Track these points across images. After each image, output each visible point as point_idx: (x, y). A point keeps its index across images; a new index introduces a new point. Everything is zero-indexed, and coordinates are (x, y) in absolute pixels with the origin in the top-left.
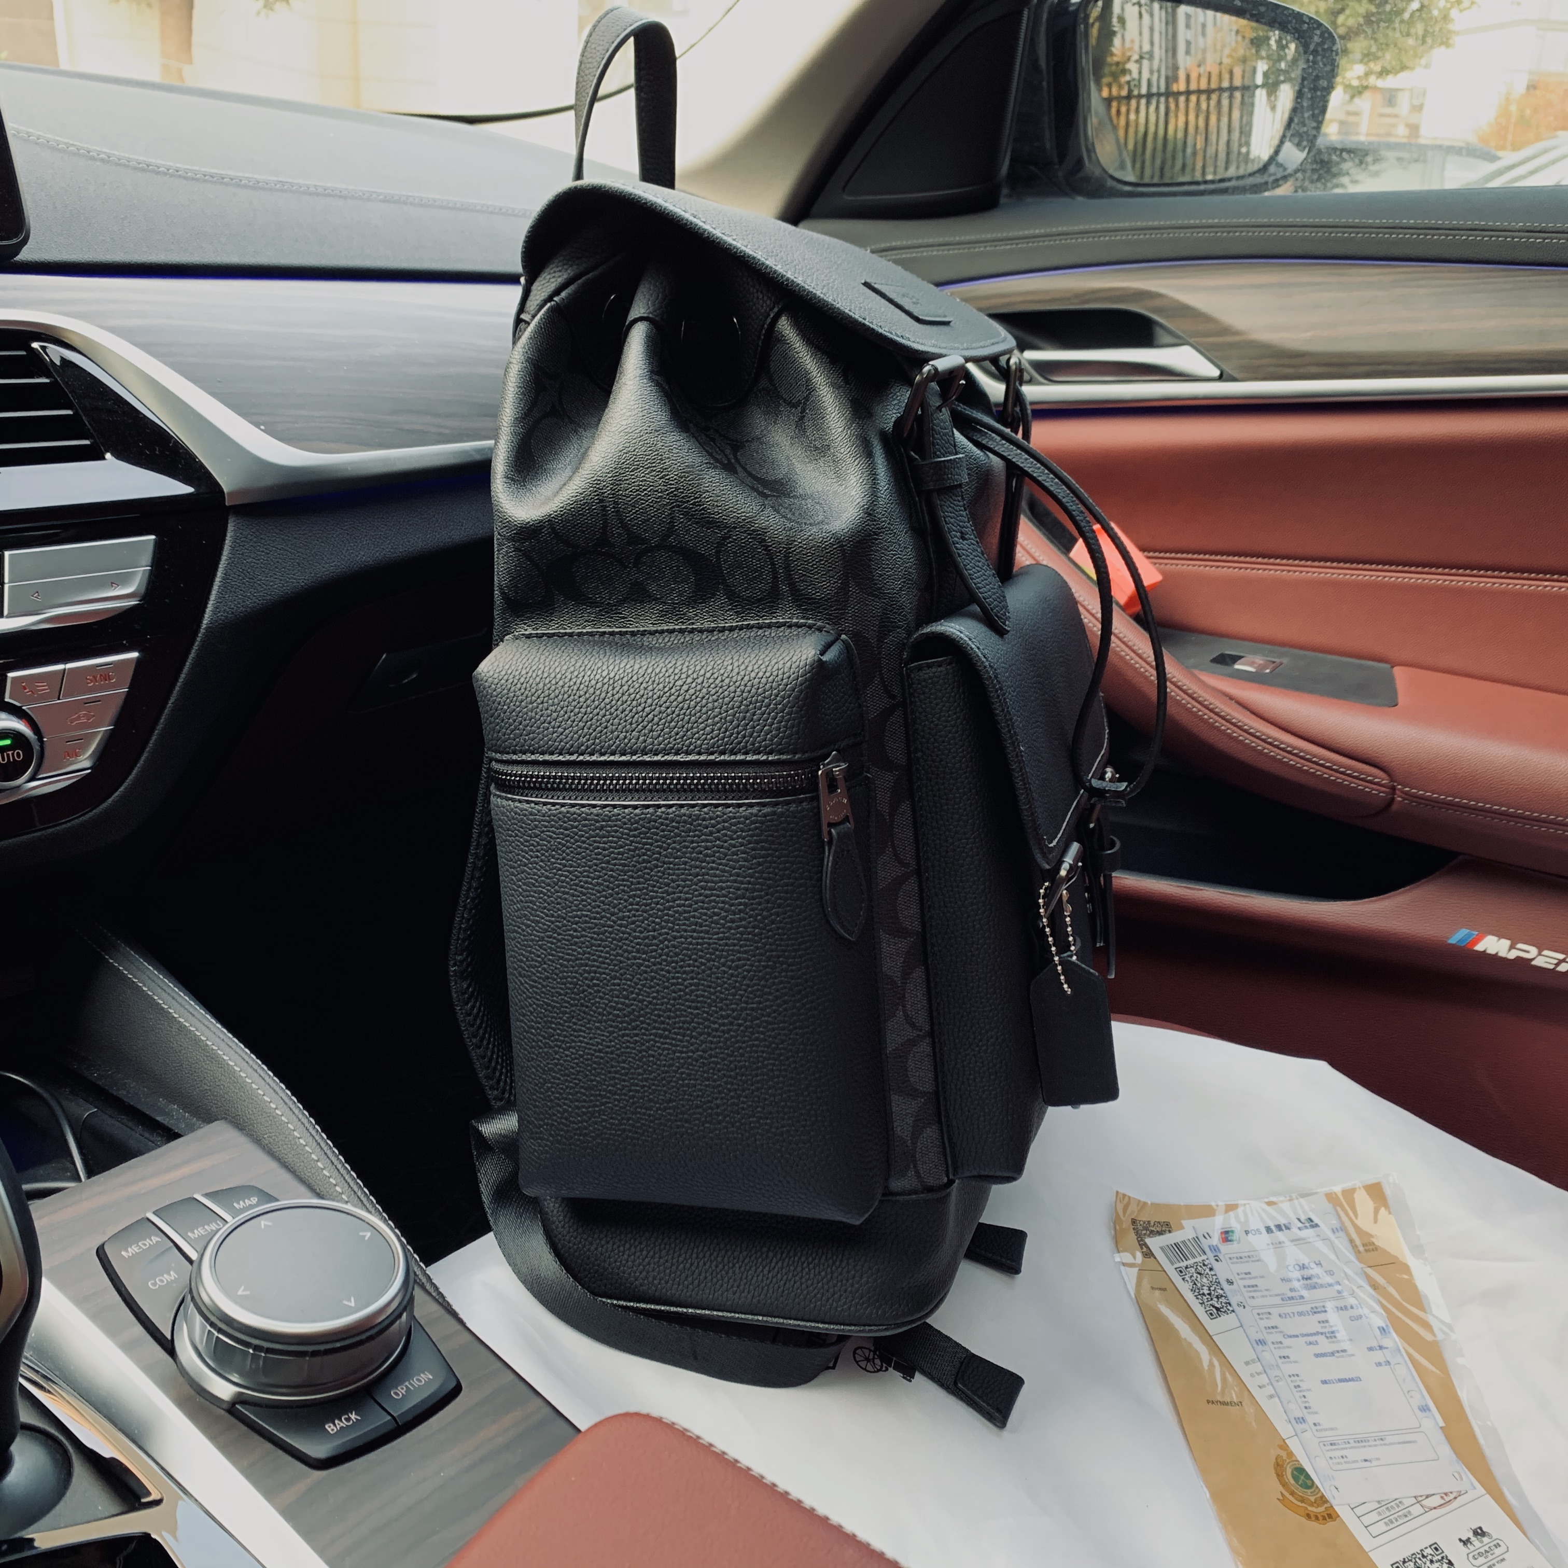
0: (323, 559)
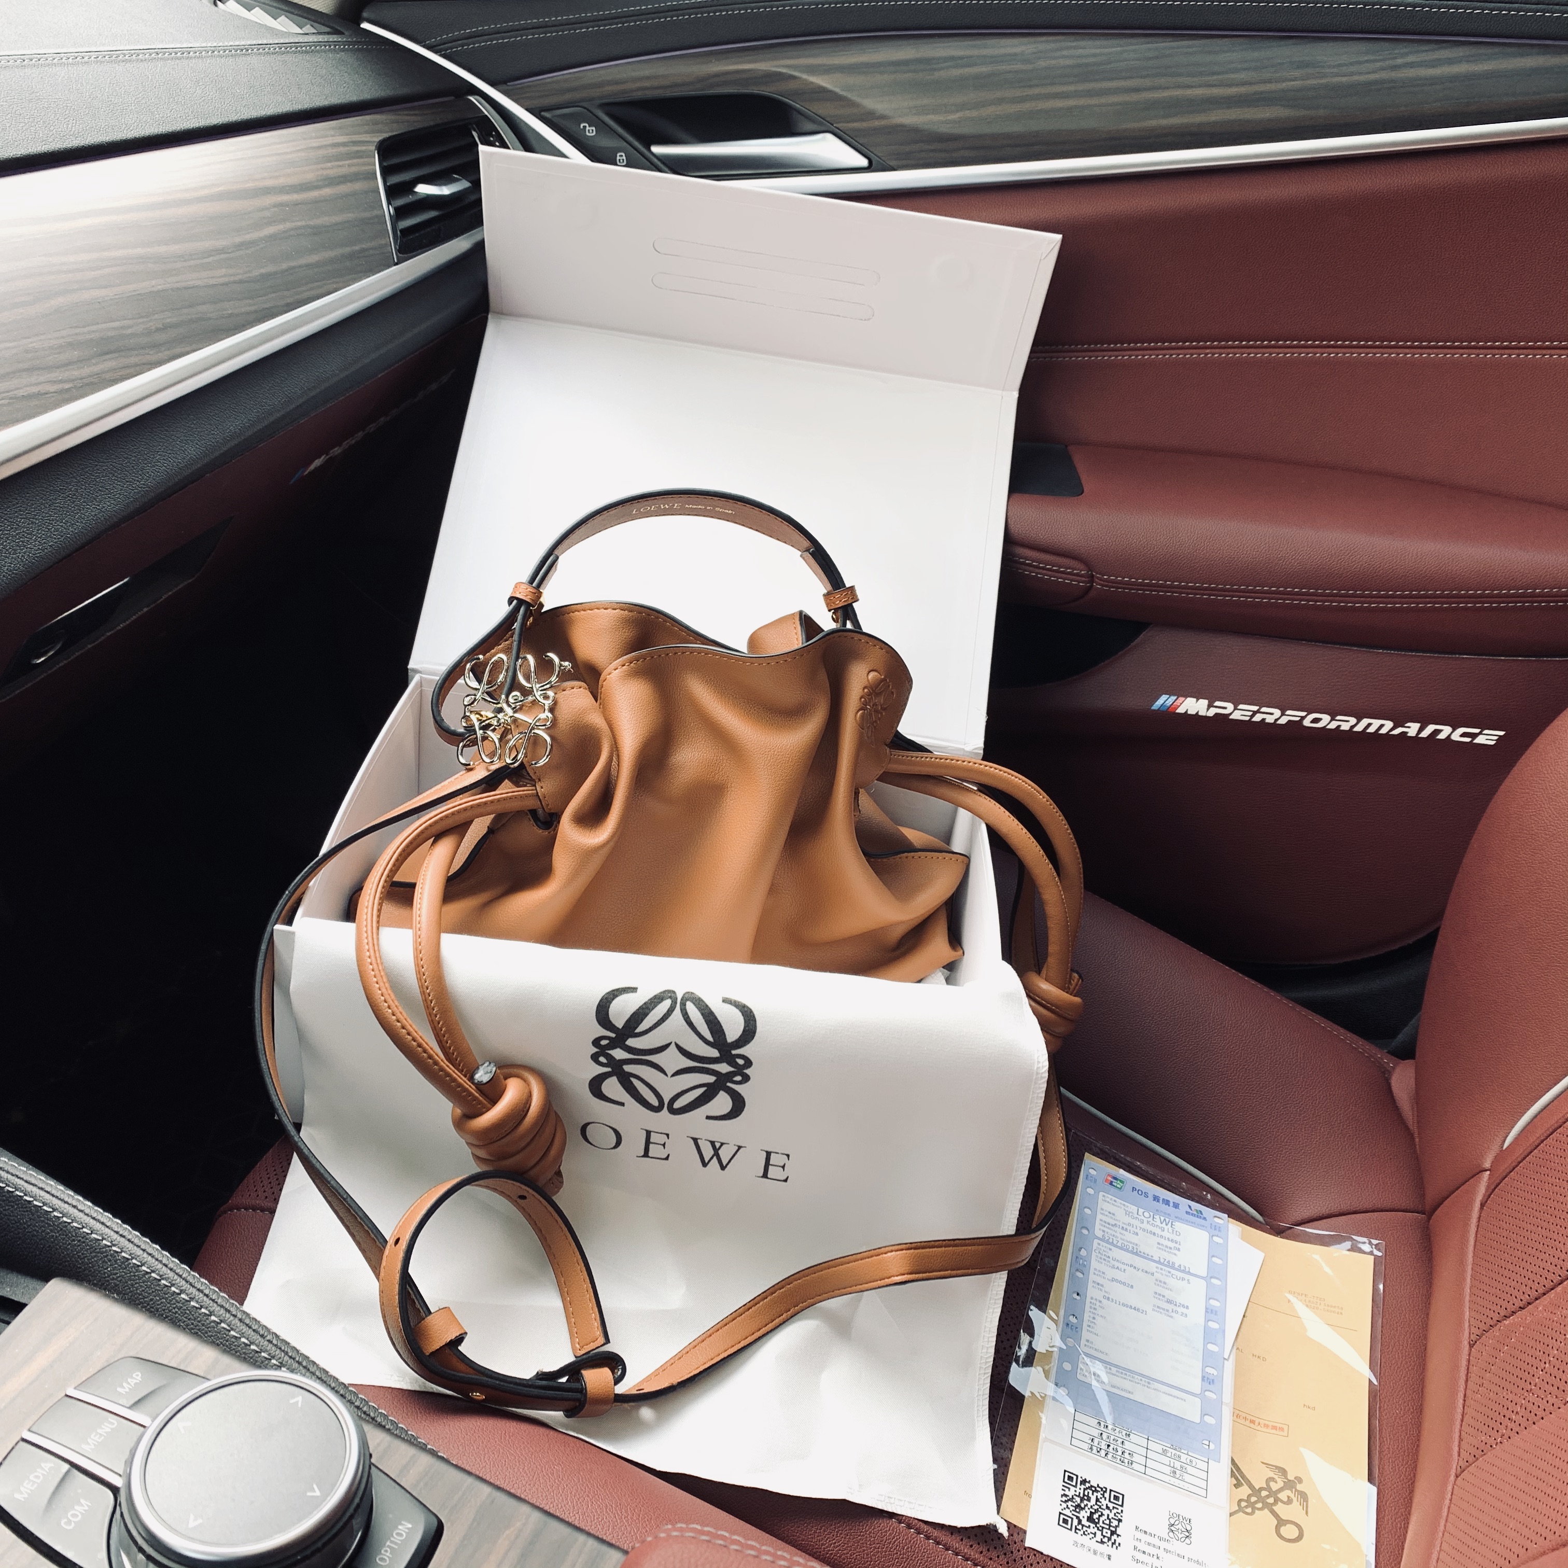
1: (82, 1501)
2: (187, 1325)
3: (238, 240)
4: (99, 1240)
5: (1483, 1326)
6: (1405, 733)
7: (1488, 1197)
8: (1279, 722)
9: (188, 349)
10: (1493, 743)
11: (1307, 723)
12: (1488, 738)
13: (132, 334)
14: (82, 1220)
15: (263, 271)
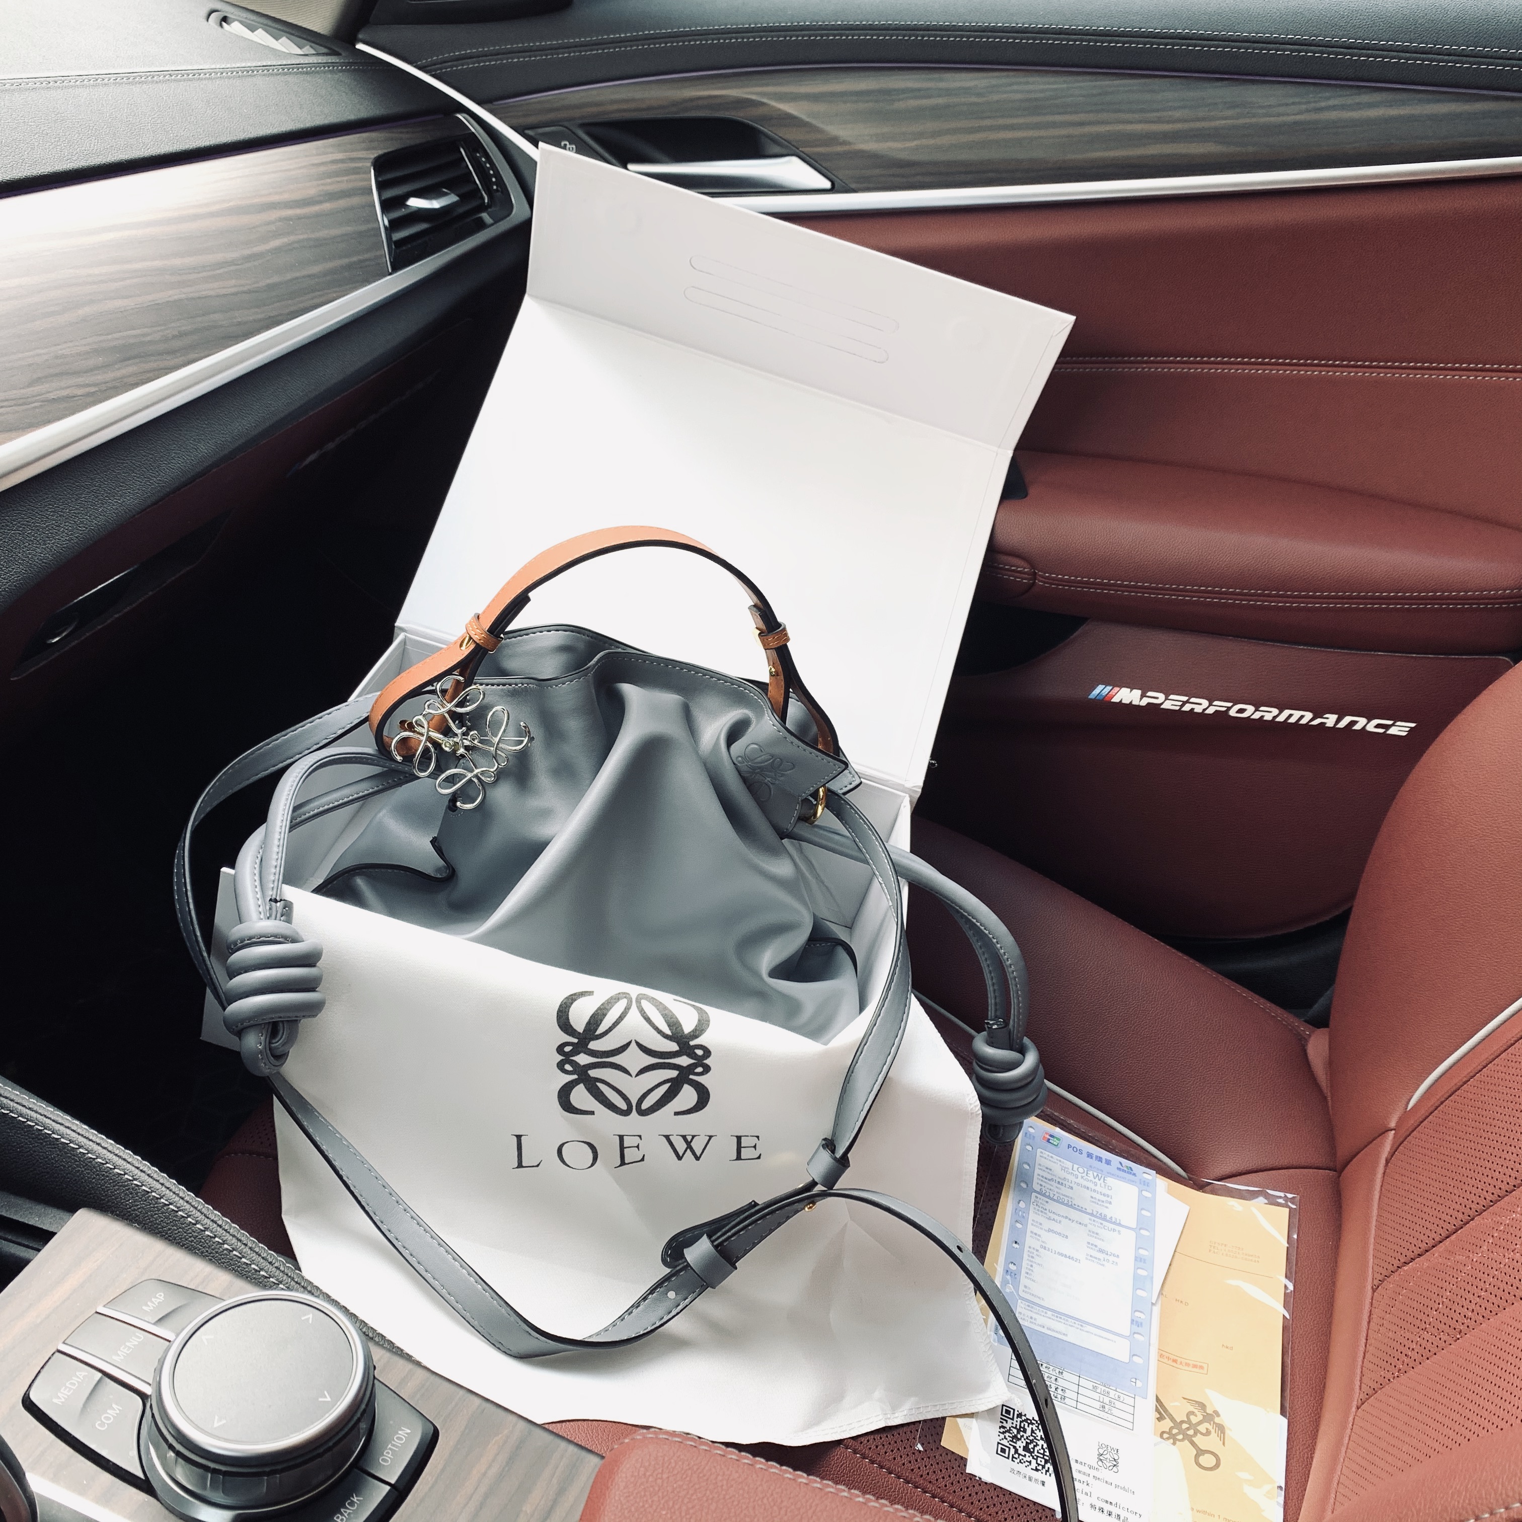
1: (114, 1406)
2: (202, 1253)
3: (247, 252)
4: (121, 1174)
5: (1385, 1272)
6: (1323, 724)
7: (1392, 1154)
8: (1207, 712)
9: (202, 355)
10: (1404, 734)
11: (1233, 713)
12: (1400, 729)
13: (149, 342)
14: (106, 1156)
15: (269, 281)
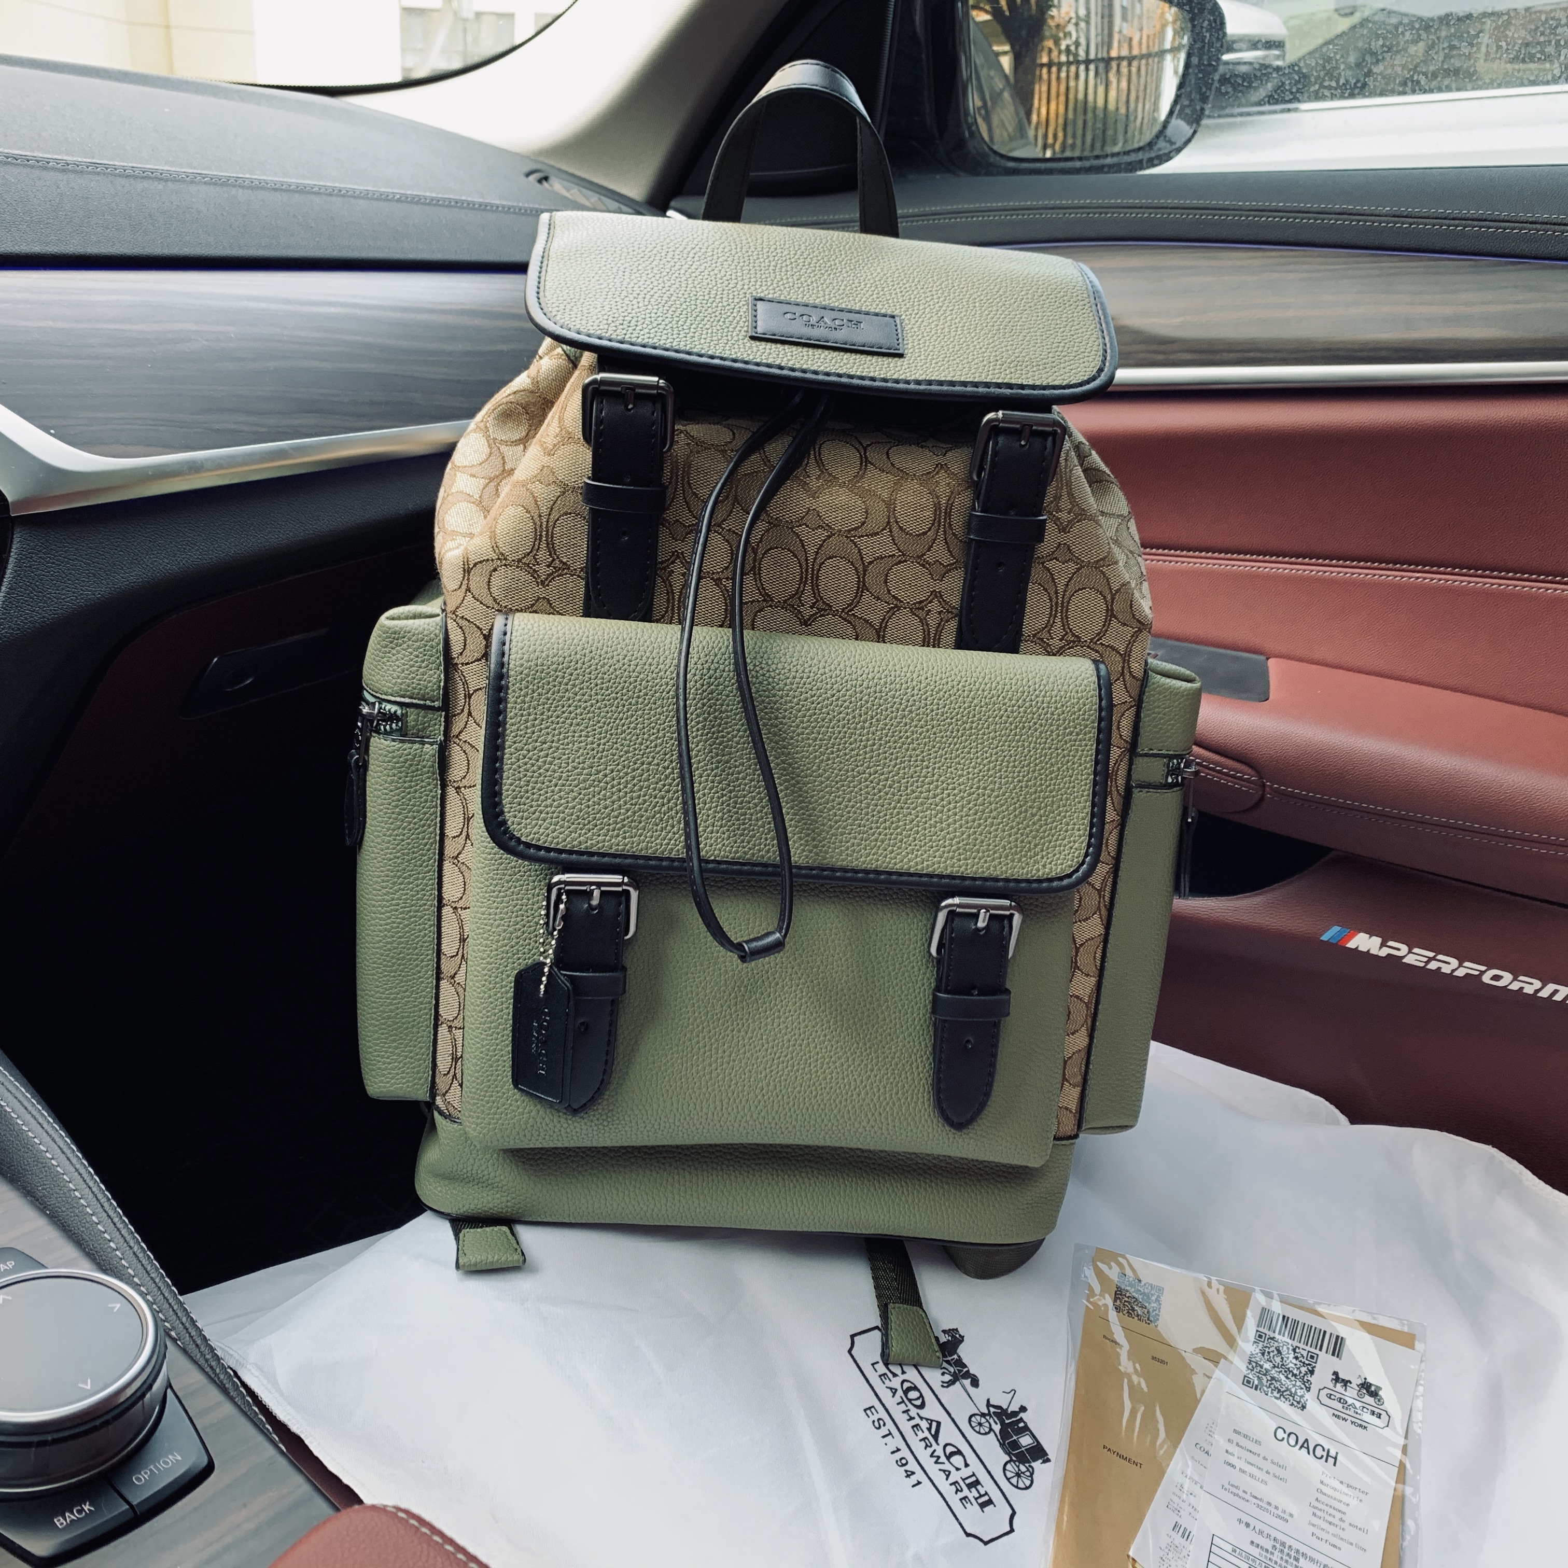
0: (122, 568)
